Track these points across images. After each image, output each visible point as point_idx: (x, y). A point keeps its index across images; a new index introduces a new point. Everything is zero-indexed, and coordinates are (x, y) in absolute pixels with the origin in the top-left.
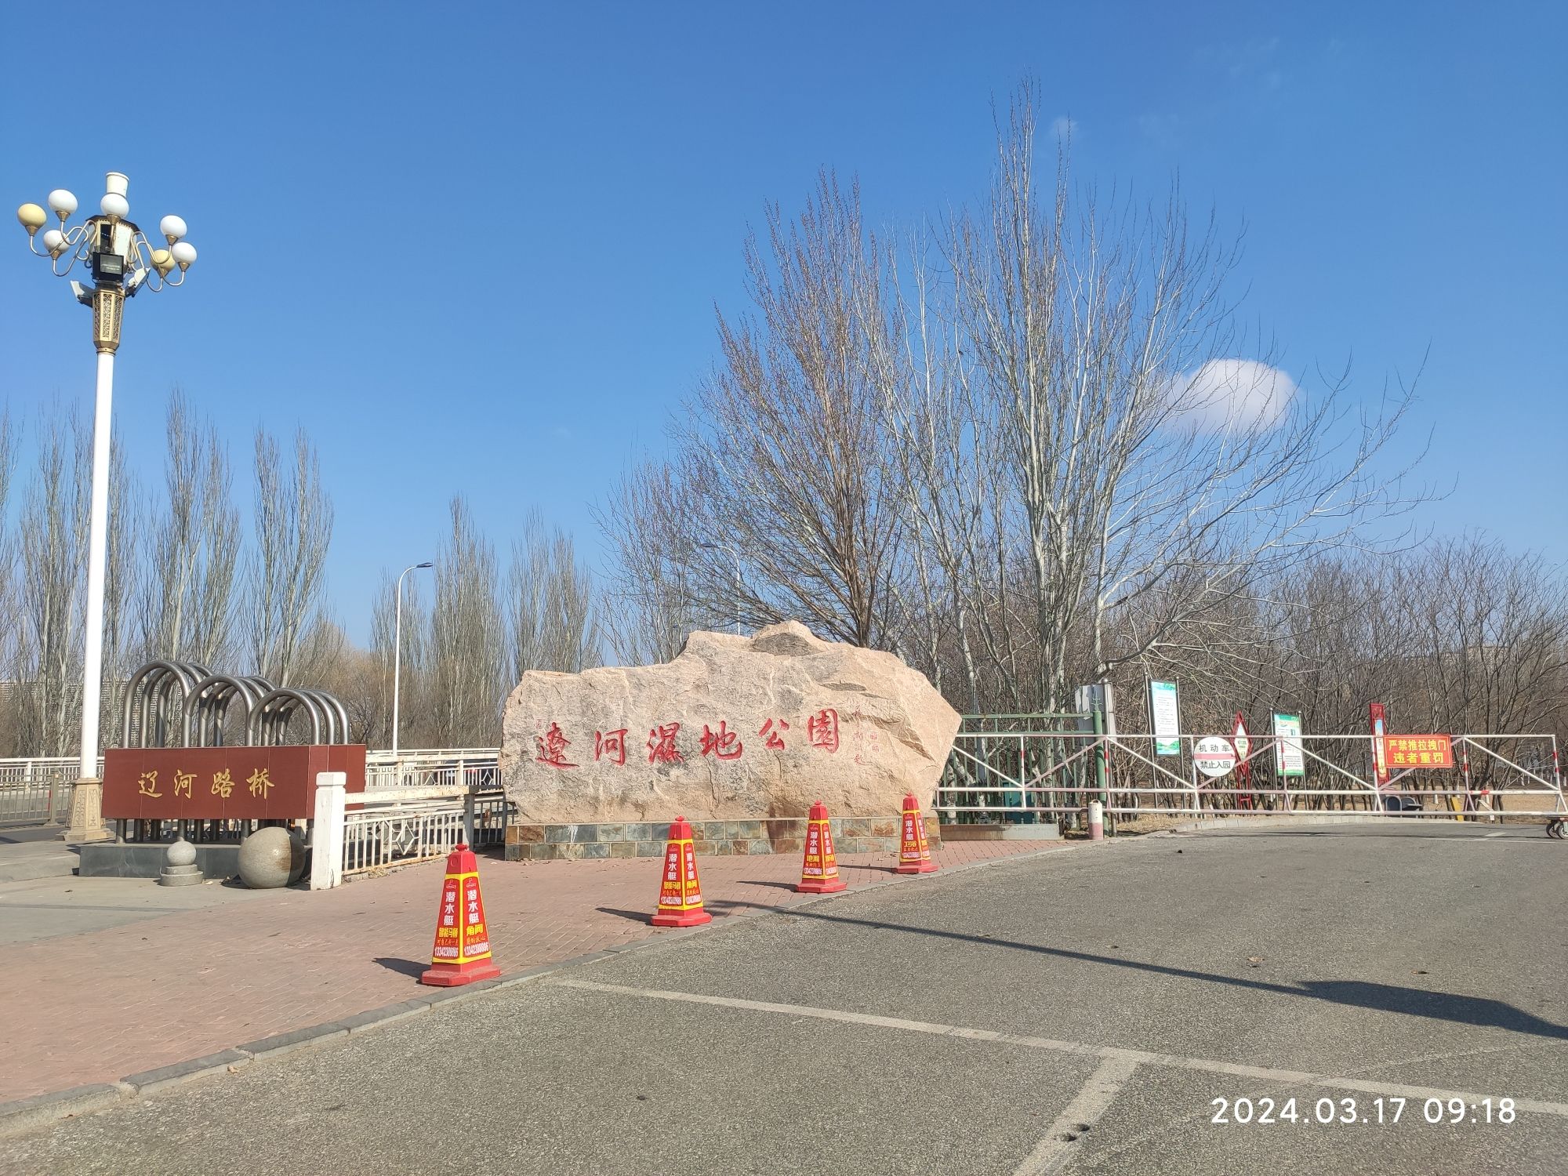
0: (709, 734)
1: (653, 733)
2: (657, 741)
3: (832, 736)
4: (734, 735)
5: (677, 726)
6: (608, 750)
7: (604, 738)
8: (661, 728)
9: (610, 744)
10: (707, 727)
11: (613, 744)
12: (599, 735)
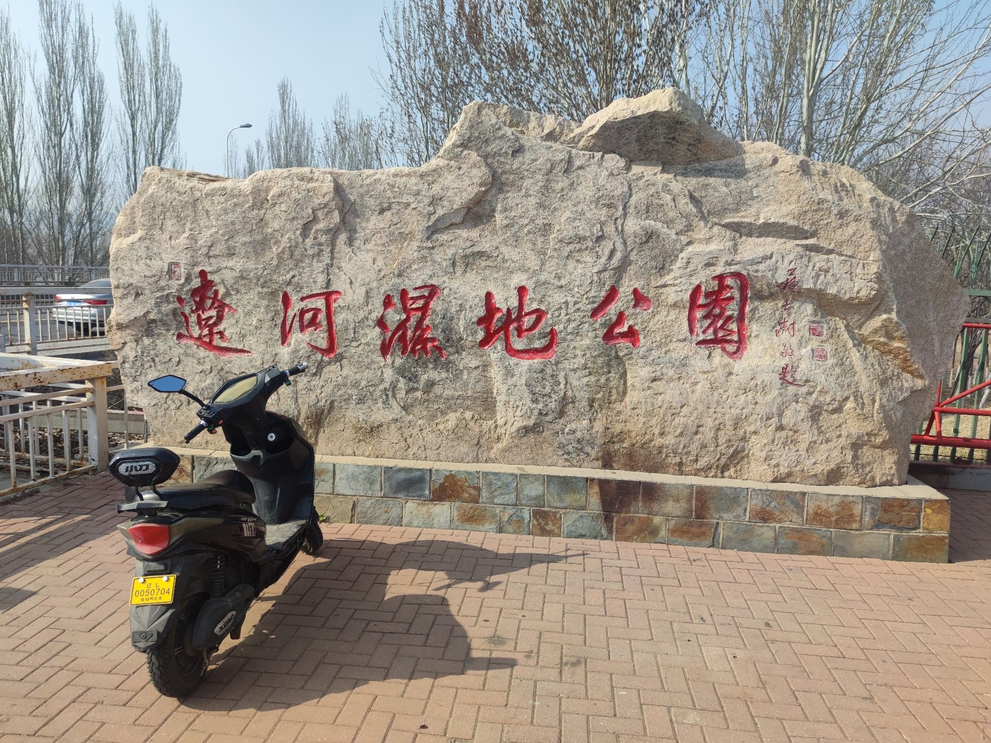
0: (491, 309)
1: (387, 302)
2: (394, 317)
3: (734, 326)
4: (540, 314)
5: (433, 290)
6: (302, 329)
7: (296, 306)
8: (404, 293)
9: (308, 316)
10: (489, 296)
11: (315, 317)
12: (286, 300)
